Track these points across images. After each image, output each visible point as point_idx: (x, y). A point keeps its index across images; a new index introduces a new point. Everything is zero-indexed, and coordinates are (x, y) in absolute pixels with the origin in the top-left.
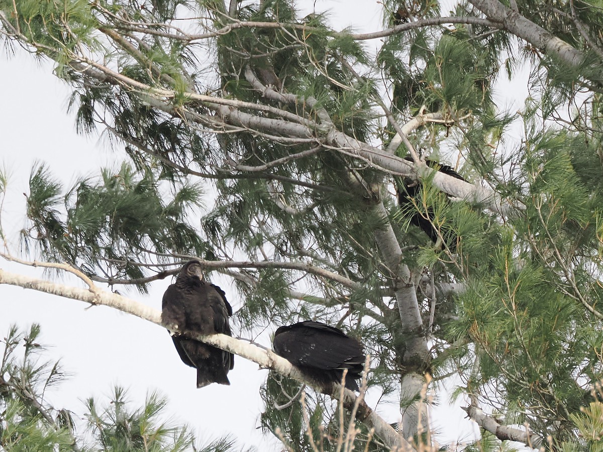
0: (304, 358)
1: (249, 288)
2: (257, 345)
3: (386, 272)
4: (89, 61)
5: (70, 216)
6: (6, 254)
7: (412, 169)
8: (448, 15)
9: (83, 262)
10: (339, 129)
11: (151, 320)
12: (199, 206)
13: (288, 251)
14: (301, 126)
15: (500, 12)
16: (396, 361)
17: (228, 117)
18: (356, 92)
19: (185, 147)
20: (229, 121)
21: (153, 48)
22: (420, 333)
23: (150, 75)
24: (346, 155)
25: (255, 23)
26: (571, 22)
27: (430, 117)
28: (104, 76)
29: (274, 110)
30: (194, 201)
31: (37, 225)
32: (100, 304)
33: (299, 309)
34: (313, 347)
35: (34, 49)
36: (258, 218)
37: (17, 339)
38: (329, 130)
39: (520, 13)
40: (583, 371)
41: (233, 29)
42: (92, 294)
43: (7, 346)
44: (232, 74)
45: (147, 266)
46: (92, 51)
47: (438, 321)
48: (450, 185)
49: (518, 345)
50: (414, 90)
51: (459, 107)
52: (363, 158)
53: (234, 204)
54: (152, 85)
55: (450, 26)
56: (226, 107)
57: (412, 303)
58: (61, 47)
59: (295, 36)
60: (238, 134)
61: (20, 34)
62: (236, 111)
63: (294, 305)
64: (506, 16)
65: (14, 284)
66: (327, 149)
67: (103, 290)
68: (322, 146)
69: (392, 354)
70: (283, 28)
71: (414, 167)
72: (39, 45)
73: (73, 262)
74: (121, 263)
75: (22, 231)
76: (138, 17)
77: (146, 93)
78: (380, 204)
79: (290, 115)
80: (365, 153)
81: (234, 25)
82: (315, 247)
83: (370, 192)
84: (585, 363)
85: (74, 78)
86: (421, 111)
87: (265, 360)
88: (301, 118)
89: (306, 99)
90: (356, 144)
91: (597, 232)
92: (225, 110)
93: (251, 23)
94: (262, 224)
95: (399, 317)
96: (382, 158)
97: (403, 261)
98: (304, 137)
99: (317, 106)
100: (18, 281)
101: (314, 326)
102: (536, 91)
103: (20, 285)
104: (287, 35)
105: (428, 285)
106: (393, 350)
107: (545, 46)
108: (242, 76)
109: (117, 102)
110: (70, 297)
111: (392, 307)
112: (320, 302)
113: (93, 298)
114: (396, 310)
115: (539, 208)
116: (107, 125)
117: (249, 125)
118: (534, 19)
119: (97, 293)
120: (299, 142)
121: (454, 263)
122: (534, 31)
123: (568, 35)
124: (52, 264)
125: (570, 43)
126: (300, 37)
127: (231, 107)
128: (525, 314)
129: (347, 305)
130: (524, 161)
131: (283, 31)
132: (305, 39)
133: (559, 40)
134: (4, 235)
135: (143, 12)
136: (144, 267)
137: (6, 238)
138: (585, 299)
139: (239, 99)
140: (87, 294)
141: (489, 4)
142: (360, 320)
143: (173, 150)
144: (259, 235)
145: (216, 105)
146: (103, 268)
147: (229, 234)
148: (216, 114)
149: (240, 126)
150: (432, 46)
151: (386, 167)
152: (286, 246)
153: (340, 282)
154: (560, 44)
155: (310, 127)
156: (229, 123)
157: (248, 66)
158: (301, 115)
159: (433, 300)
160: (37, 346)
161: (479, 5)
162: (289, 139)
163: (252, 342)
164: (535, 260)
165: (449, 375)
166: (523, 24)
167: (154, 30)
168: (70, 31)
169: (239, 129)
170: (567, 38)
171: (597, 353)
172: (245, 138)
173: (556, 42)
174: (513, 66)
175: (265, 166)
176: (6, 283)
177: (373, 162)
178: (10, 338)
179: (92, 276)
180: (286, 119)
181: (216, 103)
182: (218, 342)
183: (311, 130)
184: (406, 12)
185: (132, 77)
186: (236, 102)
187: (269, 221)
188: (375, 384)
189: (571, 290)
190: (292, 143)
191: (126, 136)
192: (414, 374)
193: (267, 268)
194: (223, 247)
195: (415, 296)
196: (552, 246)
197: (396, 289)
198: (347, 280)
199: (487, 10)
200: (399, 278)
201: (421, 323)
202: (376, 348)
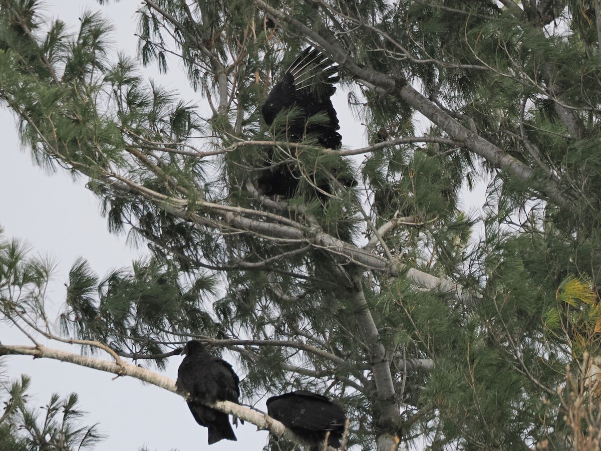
0: (296, 421)
1: (252, 362)
2: (257, 410)
3: (365, 350)
4: (116, 176)
5: (102, 303)
6: (48, 333)
7: (387, 265)
8: (421, 135)
9: (112, 340)
10: (325, 230)
11: (167, 389)
12: (213, 294)
13: (286, 331)
14: (294, 229)
15: (462, 133)
16: (372, 424)
17: (233, 221)
18: (340, 200)
19: (197, 243)
20: (234, 224)
21: (170, 165)
22: (392, 400)
23: (168, 187)
24: (332, 253)
25: (257, 142)
26: (521, 142)
27: (403, 220)
28: (129, 188)
29: (271, 215)
30: (209, 289)
31: (75, 309)
32: (126, 375)
33: (293, 380)
34: (303, 411)
35: (71, 166)
36: (261, 303)
37: (57, 407)
38: (317, 232)
39: (478, 134)
40: (530, 433)
41: (238, 147)
42: (119, 367)
43: (49, 413)
44: (236, 186)
45: (165, 344)
46: (120, 167)
47: (408, 390)
48: (418, 278)
49: (476, 412)
50: (391, 198)
51: (428, 212)
52: (346, 256)
53: (242, 291)
54: (169, 195)
55: (423, 145)
56: (231, 213)
57: (387, 375)
58: (93, 164)
59: (288, 153)
60: (241, 235)
61: (59, 154)
62: (239, 217)
63: (289, 376)
64: (466, 135)
65: (53, 357)
66: (315, 247)
67: (129, 363)
68: (311, 246)
69: (369, 418)
70: (279, 147)
71: (388, 262)
72: (75, 163)
73: (104, 341)
74: (143, 341)
75: (62, 315)
76: (158, 138)
77: (164, 202)
78: (360, 293)
79: (284, 219)
80: (347, 251)
81: (240, 143)
82: (309, 327)
83: (351, 283)
84: (532, 427)
85: (104, 191)
86: (395, 215)
87: (262, 422)
88: (293, 222)
89: (297, 206)
90: (340, 244)
91: (542, 318)
92: (230, 215)
93: (253, 142)
94: (265, 308)
95: (375, 387)
96: (361, 255)
97: (379, 341)
98: (296, 238)
99: (307, 212)
100: (57, 355)
101: (304, 394)
102: (493, 198)
103: (58, 358)
104: (281, 152)
105: (401, 360)
106: (370, 415)
107: (500, 162)
108: (244, 188)
109: (141, 207)
110: (100, 369)
111: (369, 379)
112: (311, 374)
113: (119, 370)
114: (373, 381)
115: (494, 298)
116: (132, 225)
117: (250, 228)
118: (491, 139)
119: (123, 366)
120: (292, 242)
121: (422, 342)
122: (491, 150)
123: (519, 154)
124: (86, 341)
125: (520, 160)
126: (293, 155)
127: (235, 213)
128: (482, 386)
129: (333, 376)
130: (483, 257)
131: (279, 149)
132: (297, 156)
133: (510, 157)
134: (46, 316)
135: (161, 134)
136: (162, 345)
137: (47, 320)
138: (531, 374)
139: (242, 206)
140: (114, 366)
141: (453, 127)
142: (343, 390)
143: (188, 246)
144: (262, 318)
145: (223, 211)
146: (129, 346)
147: (237, 317)
148: (222, 219)
149: (243, 229)
150: (407, 162)
151: (365, 262)
152: (284, 327)
153: (328, 358)
154: (511, 161)
155: (302, 229)
156: (233, 226)
157: (249, 179)
158: (293, 219)
159: (404, 373)
160: (74, 412)
161: (445, 127)
162: (284, 240)
163: (252, 407)
164: (491, 342)
165: (417, 436)
166: (481, 143)
167: (172, 150)
168: (100, 151)
169: (242, 231)
170: (518, 156)
171: (541, 419)
172: (247, 239)
173: (508, 159)
174: (474, 178)
175: (263, 262)
176: (47, 357)
177: (354, 259)
178: (51, 405)
179: (119, 352)
180: (280, 222)
181: (223, 209)
182: (223, 407)
183: (302, 232)
184: (385, 132)
185: (151, 189)
186: (239, 209)
187: (271, 305)
188: (356, 443)
189: (520, 367)
190: (286, 243)
191: (148, 234)
192: (387, 434)
193: (267, 345)
194: (231, 327)
195: (389, 370)
196: (504, 329)
197: (373, 364)
198: (333, 355)
199: (451, 131)
200: (375, 355)
201: (394, 392)
202: (356, 413)
